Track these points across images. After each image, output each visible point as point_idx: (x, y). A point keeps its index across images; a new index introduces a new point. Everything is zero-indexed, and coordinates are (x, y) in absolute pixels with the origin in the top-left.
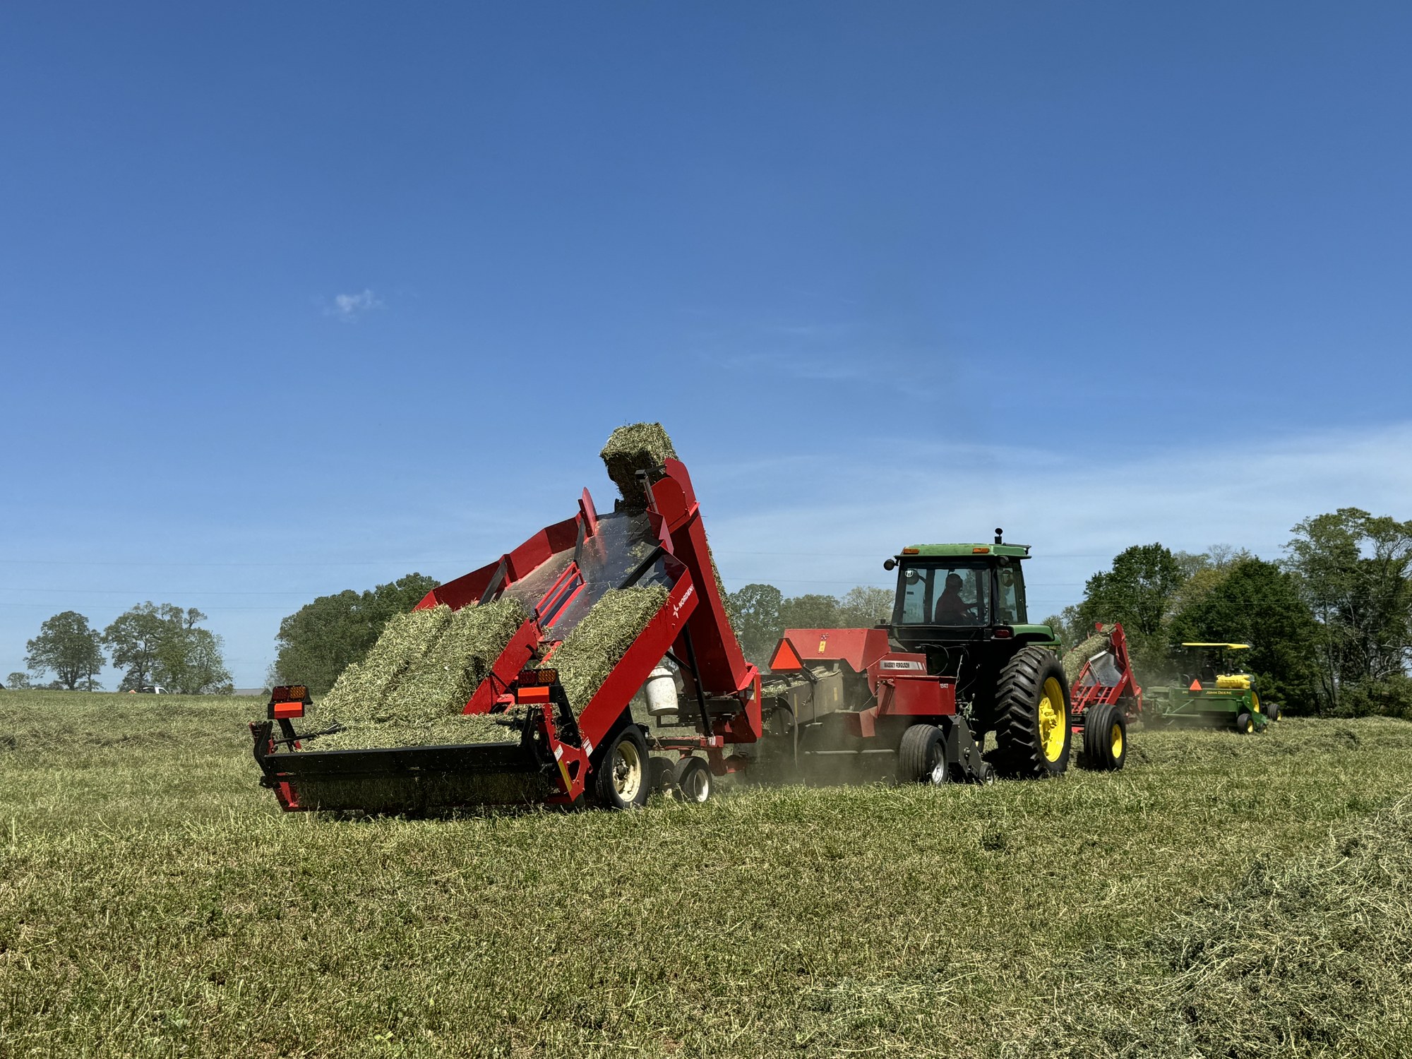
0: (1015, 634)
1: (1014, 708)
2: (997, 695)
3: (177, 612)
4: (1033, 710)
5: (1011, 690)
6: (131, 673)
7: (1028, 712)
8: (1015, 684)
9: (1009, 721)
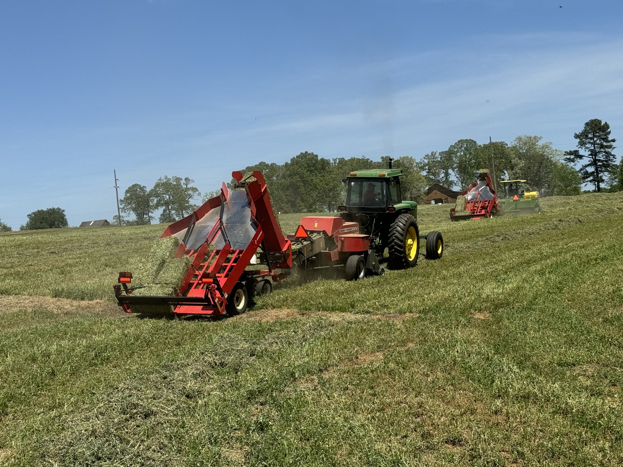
0: (396, 210)
1: (395, 241)
2: (389, 235)
3: (178, 180)
4: (404, 242)
5: (394, 234)
6: (164, 211)
7: (402, 243)
8: (396, 231)
9: (393, 246)
